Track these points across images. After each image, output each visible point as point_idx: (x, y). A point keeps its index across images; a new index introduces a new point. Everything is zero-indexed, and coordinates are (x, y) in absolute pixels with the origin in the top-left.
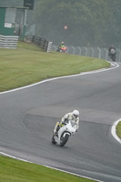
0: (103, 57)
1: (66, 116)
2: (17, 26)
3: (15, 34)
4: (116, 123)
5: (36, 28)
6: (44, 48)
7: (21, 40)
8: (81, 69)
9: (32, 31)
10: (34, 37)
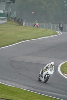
0: (53, 29)
1: (47, 65)
2: (6, 12)
3: (5, 17)
4: (61, 65)
5: (17, 13)
6: (21, 24)
7: (8, 20)
8: (42, 35)
9: (14, 15)
10: (15, 18)
